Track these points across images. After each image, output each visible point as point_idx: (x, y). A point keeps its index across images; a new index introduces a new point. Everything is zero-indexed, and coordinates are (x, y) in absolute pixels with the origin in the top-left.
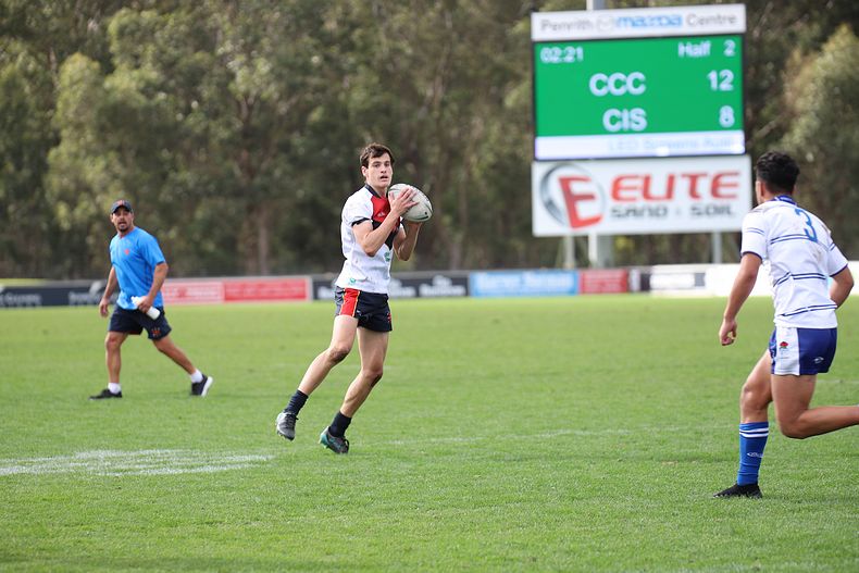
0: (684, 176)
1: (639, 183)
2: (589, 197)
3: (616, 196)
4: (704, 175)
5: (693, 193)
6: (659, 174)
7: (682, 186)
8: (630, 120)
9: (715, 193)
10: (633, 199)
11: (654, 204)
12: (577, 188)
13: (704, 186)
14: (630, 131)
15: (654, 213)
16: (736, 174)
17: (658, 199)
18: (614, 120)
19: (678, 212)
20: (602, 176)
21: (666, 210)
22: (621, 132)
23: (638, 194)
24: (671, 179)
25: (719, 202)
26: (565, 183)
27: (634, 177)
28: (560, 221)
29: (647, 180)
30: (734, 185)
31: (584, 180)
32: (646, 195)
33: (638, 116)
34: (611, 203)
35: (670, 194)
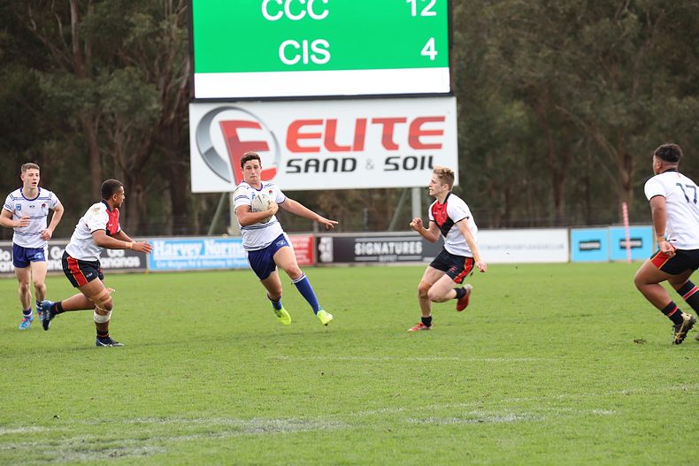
0: (375, 121)
1: (321, 129)
2: (262, 147)
3: (292, 145)
4: (403, 120)
5: (388, 143)
6: (346, 117)
7: (374, 133)
8: (311, 52)
9: (414, 142)
10: (317, 149)
11: (339, 156)
12: (245, 135)
13: (401, 133)
14: (312, 67)
15: (340, 166)
16: (441, 119)
17: (347, 149)
18: (290, 52)
19: (370, 166)
20: (275, 122)
21: (354, 161)
22: (300, 67)
23: (320, 142)
24: (361, 124)
25: (419, 154)
27: (319, 122)
28: (229, 182)
29: (332, 125)
30: (440, 133)
31: (255, 125)
32: (331, 144)
33: (320, 47)
34: (288, 155)
35: (359, 143)
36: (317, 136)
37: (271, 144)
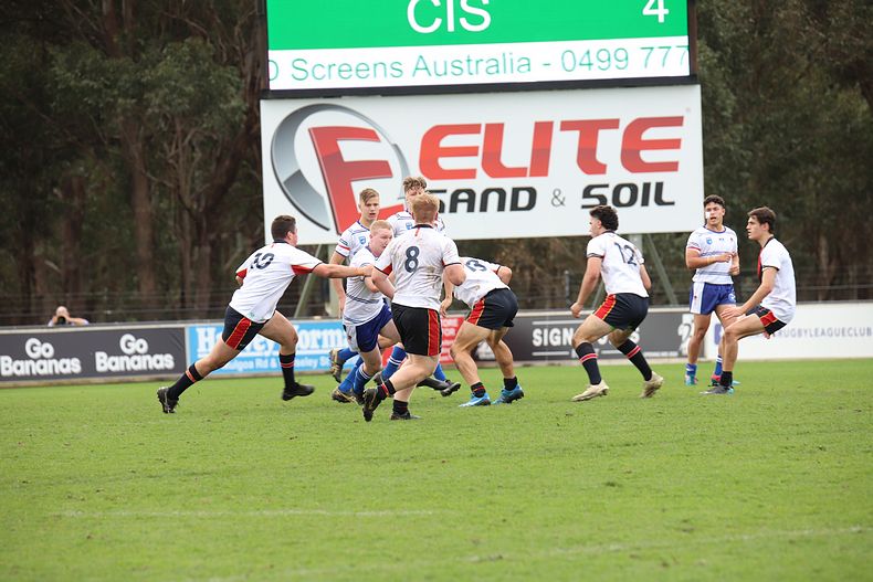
0: (566, 126)
1: (477, 140)
2: (380, 169)
3: (430, 167)
4: (613, 124)
5: (588, 160)
6: (518, 119)
7: (565, 146)
8: (459, 12)
9: (631, 160)
10: (470, 174)
11: (508, 184)
12: (351, 151)
13: (609, 146)
14: (461, 37)
15: (510, 202)
16: (677, 121)
17: (520, 172)
19: (558, 199)
20: (403, 127)
21: (532, 192)
22: (441, 38)
23: (475, 163)
24: (543, 132)
25: (639, 179)
26: (326, 141)
27: (473, 129)
28: (327, 229)
29: (495, 132)
30: (674, 144)
31: (369, 135)
32: (493, 165)
35: (540, 163)
36: (471, 151)
37: (395, 166)
